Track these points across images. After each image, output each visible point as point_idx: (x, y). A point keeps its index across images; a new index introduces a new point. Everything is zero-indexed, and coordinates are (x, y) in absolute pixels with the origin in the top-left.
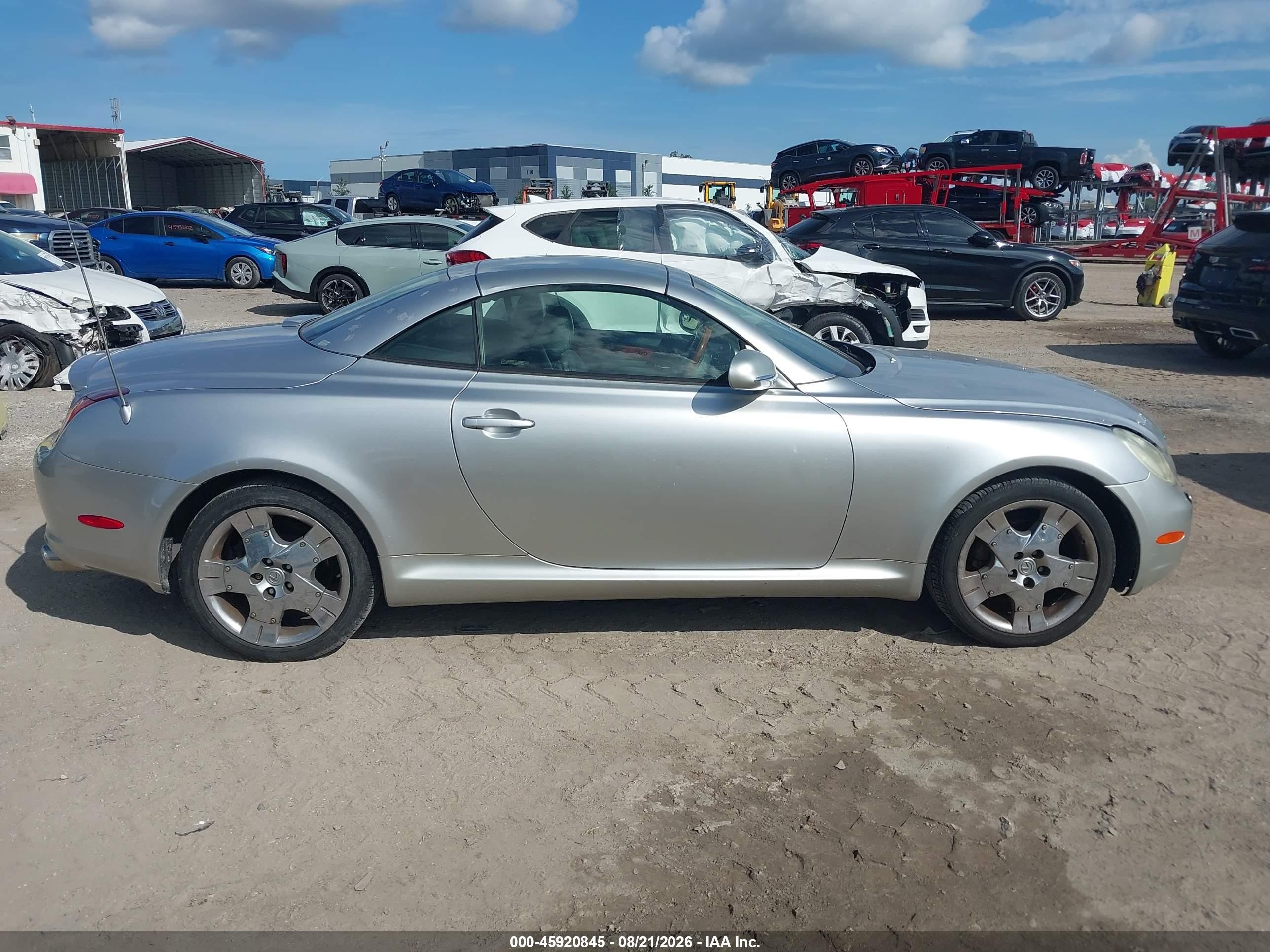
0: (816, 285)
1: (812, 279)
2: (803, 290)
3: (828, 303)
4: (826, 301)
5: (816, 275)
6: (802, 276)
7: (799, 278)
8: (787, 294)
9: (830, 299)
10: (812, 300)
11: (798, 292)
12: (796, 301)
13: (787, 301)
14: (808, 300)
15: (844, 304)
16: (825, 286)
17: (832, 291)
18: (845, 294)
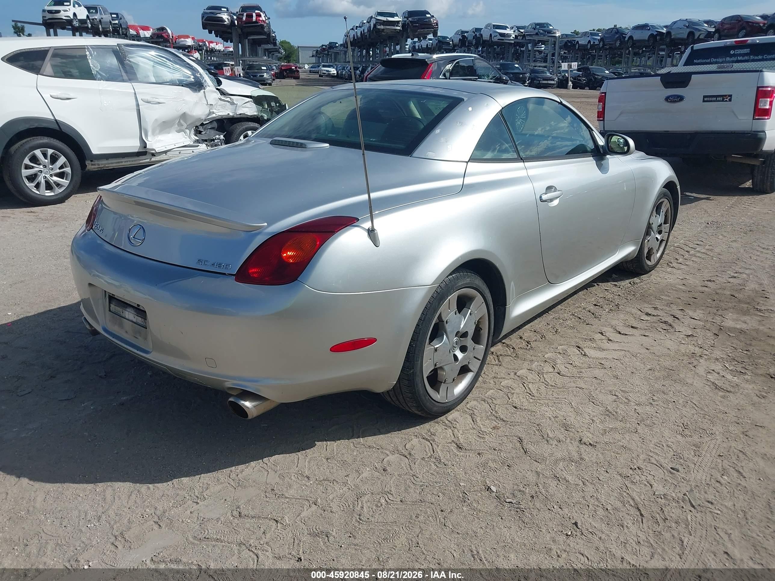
0: (232, 103)
1: (228, 99)
2: (223, 107)
3: (241, 116)
4: (240, 114)
5: (232, 97)
6: (223, 98)
7: (220, 99)
8: (214, 111)
9: (243, 113)
10: (231, 114)
11: (220, 109)
12: (220, 116)
13: (214, 115)
14: (228, 114)
15: (251, 116)
16: (239, 104)
17: (243, 107)
18: (251, 109)
